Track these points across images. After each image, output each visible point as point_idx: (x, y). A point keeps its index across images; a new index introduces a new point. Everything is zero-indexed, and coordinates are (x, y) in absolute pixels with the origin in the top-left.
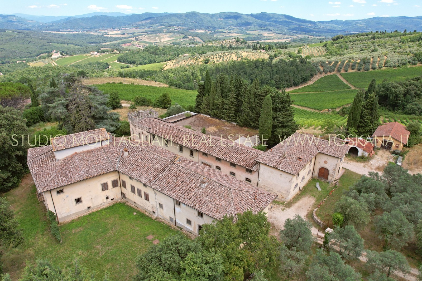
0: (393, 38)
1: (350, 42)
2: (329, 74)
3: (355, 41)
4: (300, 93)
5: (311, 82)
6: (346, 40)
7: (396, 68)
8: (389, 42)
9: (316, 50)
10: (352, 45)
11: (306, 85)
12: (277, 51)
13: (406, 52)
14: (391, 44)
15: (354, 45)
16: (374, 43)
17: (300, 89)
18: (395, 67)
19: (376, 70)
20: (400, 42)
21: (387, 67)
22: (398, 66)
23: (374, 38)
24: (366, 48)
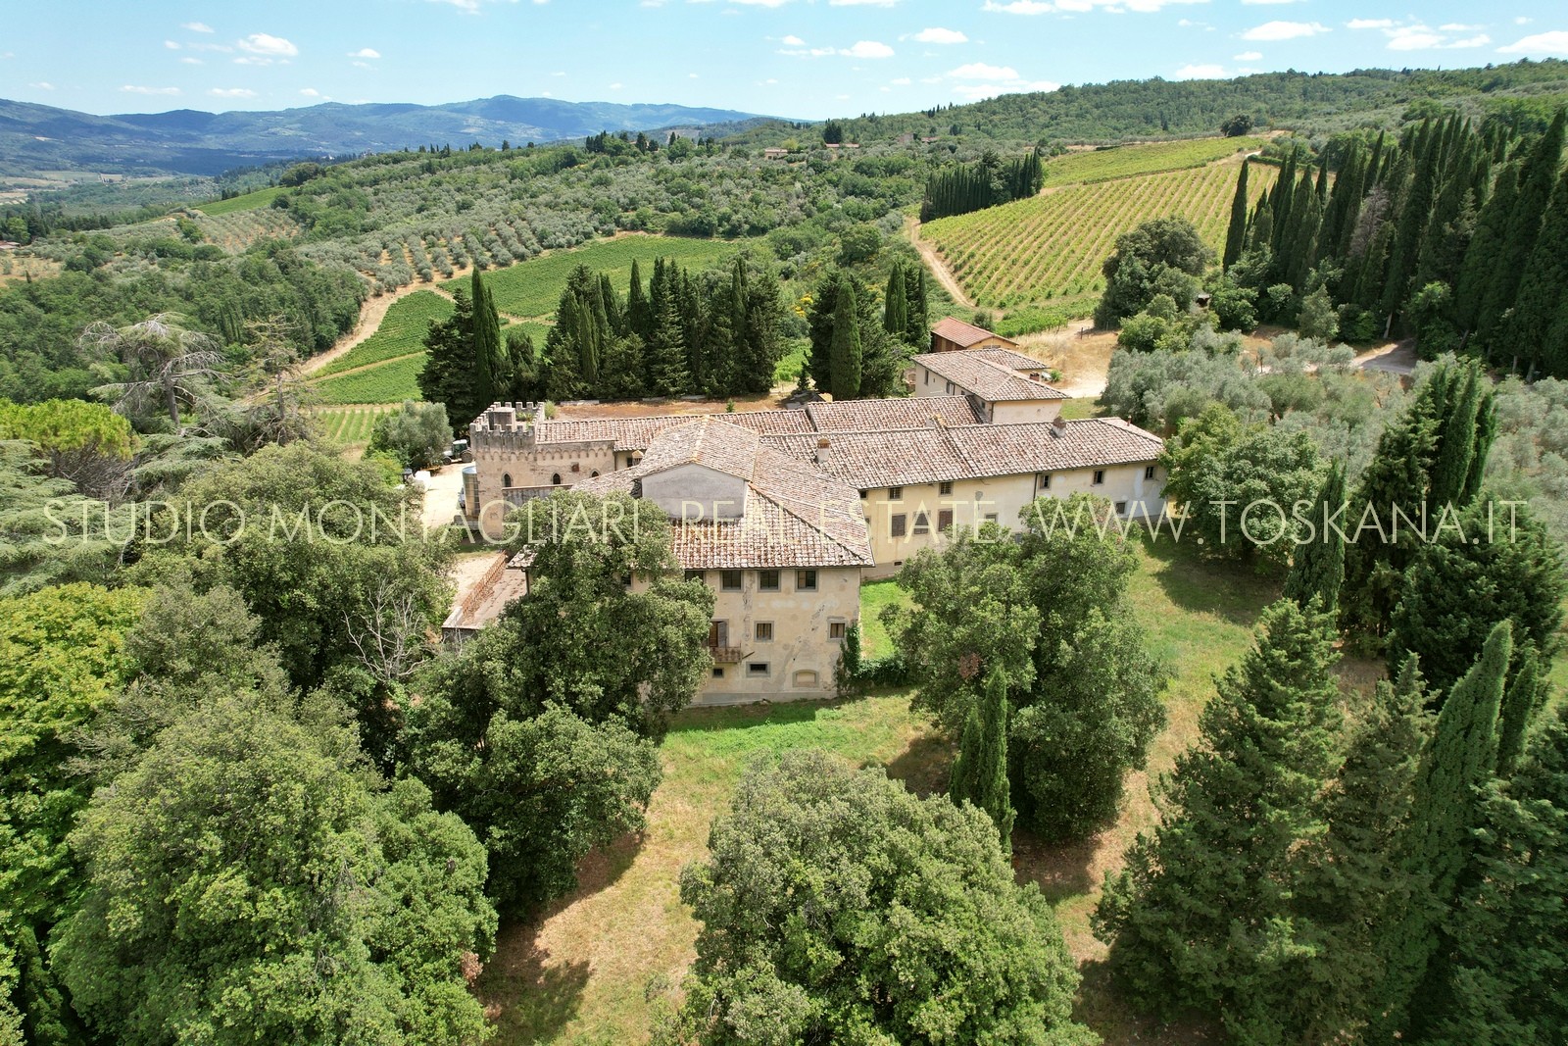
0: (483, 167)
1: (361, 184)
2: (402, 293)
3: (376, 182)
4: (364, 368)
5: (366, 325)
6: (345, 179)
7: (574, 250)
8: (481, 179)
9: (256, 221)
10: (376, 194)
11: (360, 339)
12: (82, 240)
13: (567, 203)
14: (488, 184)
15: (381, 195)
16: (439, 184)
17: (349, 356)
18: (570, 245)
19: (529, 260)
20: (514, 177)
21: (550, 247)
22: (578, 243)
23: (429, 169)
24: (425, 199)
